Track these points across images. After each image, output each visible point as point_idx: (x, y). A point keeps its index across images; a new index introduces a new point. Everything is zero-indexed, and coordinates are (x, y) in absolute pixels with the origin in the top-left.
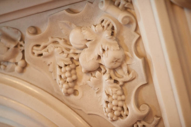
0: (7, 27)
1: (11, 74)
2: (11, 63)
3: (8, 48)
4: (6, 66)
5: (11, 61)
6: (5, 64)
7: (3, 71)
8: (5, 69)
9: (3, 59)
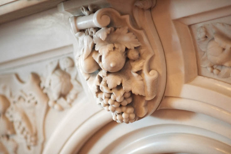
0: (223, 24)
1: (225, 80)
2: (226, 66)
3: (224, 49)
4: (219, 71)
5: (227, 64)
6: (219, 68)
7: (216, 77)
8: (218, 75)
9: (217, 62)
